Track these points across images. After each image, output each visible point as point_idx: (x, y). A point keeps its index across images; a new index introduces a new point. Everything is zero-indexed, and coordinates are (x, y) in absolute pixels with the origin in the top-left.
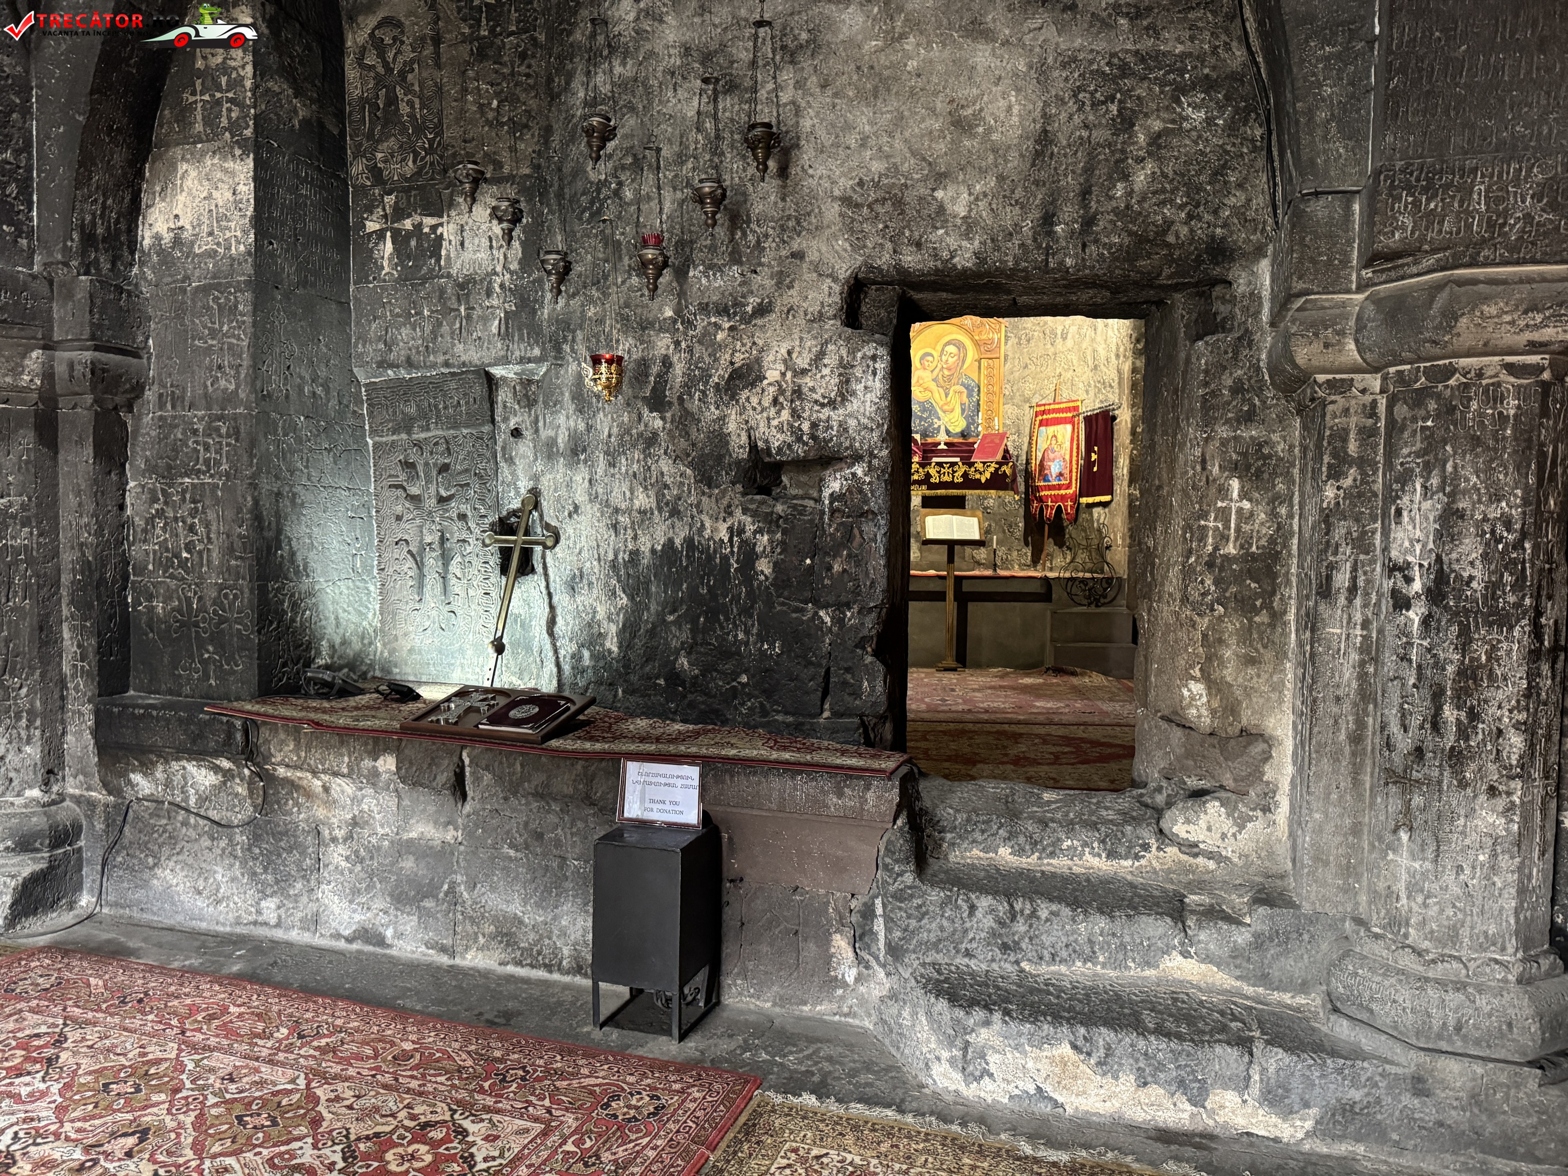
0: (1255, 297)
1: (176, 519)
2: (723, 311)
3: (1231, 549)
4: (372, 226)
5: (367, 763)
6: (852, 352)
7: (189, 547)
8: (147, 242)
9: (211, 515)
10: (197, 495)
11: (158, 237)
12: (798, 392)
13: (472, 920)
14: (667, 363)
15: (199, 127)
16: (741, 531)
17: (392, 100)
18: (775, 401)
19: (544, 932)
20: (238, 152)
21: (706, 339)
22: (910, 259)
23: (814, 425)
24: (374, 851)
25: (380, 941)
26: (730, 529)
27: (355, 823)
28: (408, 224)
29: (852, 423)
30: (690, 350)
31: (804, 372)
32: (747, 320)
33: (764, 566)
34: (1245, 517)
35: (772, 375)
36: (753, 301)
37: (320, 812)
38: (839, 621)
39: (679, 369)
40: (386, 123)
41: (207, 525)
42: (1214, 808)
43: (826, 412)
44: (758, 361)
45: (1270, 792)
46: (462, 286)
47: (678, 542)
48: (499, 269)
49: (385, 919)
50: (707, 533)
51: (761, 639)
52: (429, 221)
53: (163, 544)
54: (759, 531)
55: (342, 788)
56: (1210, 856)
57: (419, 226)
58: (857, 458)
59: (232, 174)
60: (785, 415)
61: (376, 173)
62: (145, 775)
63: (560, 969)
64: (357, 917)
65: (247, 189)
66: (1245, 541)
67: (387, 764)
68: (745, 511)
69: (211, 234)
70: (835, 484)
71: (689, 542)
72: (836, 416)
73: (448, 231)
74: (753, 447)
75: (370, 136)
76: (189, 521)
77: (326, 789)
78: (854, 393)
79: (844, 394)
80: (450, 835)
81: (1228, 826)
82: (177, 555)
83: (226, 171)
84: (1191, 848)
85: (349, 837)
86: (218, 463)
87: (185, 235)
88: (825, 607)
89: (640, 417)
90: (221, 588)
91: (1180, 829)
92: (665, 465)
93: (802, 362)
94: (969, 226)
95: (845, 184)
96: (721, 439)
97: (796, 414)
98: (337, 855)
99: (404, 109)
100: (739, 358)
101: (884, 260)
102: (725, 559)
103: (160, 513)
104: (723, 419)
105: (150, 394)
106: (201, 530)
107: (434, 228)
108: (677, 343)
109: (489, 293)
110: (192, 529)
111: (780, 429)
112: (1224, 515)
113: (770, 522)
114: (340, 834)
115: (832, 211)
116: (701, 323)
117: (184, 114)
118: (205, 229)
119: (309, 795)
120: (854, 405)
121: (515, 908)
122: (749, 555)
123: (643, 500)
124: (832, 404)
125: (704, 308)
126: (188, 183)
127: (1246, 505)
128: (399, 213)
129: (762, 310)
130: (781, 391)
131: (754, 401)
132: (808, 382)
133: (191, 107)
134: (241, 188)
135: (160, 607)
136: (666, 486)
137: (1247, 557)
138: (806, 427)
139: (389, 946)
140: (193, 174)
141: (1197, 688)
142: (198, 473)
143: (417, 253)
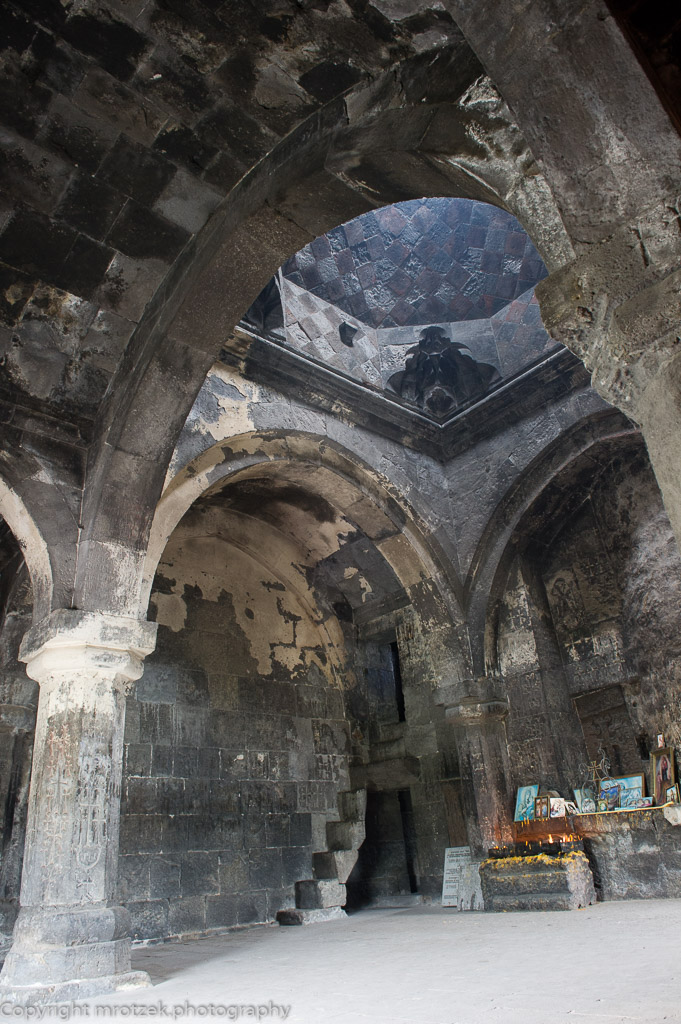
1: (526, 755)
4: (567, 645)
5: (618, 827)
9: (539, 751)
10: (533, 744)
13: (672, 881)
15: (513, 627)
17: (565, 603)
20: (528, 631)
24: (627, 861)
27: (617, 852)
28: (579, 642)
37: (604, 850)
40: (565, 610)
41: (538, 754)
46: (604, 658)
48: (616, 649)
49: (637, 887)
52: (586, 639)
53: (523, 765)
55: (610, 839)
57: (583, 641)
59: (527, 638)
61: (565, 627)
64: (627, 888)
65: (533, 642)
67: (625, 826)
69: (523, 658)
73: (594, 641)
75: (560, 616)
76: (531, 754)
80: (656, 849)
82: (529, 767)
83: (525, 638)
86: (538, 732)
87: (514, 660)
90: (548, 776)
98: (613, 865)
99: (570, 605)
103: (520, 754)
106: (536, 757)
107: (589, 641)
109: (614, 658)
110: (533, 757)
114: (613, 857)
117: (508, 624)
118: (521, 656)
119: (600, 844)
126: (512, 643)
128: (576, 639)
133: (510, 621)
134: (531, 641)
142: (531, 737)
143: (585, 650)
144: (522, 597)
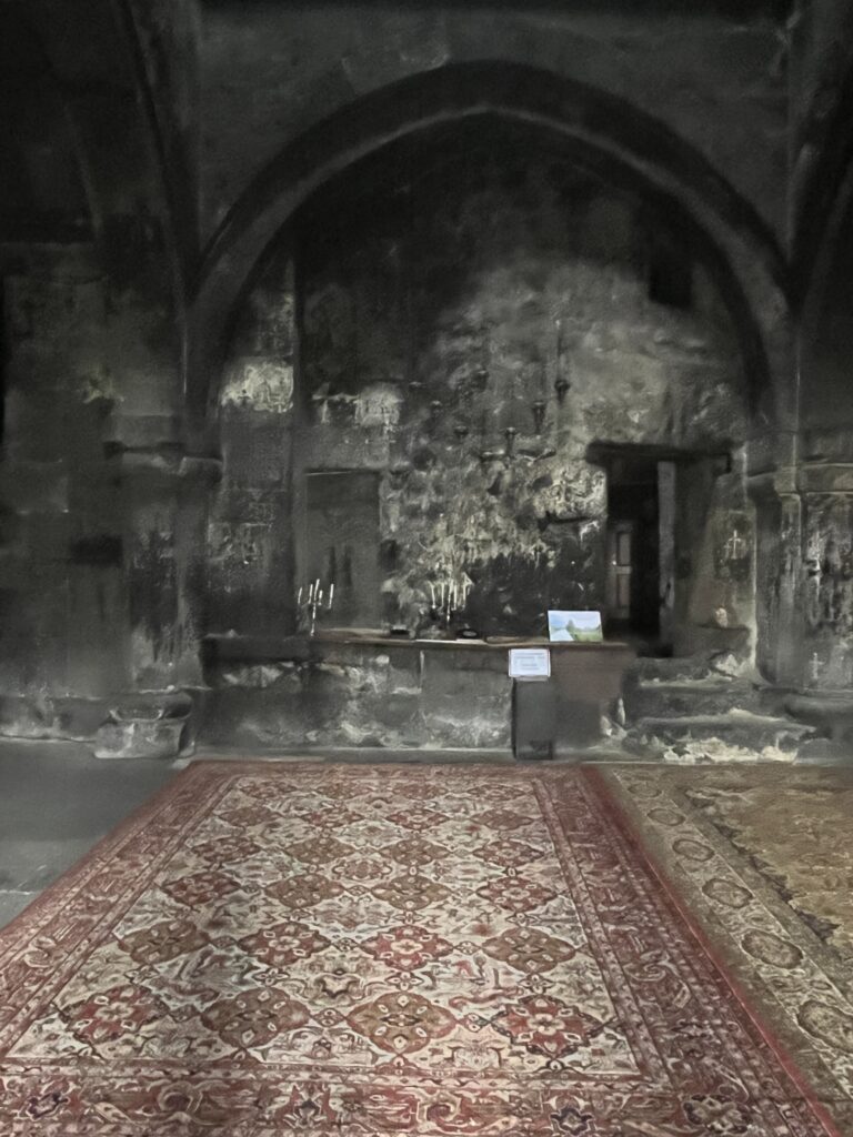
0: (741, 462)
1: (240, 544)
2: (532, 454)
3: (734, 557)
4: (318, 397)
5: (371, 660)
6: (591, 474)
7: (249, 559)
8: (224, 402)
9: (263, 542)
10: (255, 532)
11: (231, 401)
12: (568, 490)
13: (428, 729)
14: (500, 474)
15: (259, 348)
16: (541, 549)
18: (558, 494)
19: (465, 731)
20: (284, 363)
21: (523, 464)
22: (616, 439)
23: (576, 504)
24: (373, 702)
25: (378, 744)
26: (536, 550)
27: (363, 689)
28: (337, 398)
29: (592, 503)
30: (514, 470)
31: (570, 482)
32: (544, 457)
33: (551, 564)
34: (739, 544)
35: (556, 482)
36: (546, 451)
37: (343, 686)
38: (586, 587)
39: (507, 478)
41: (261, 548)
42: (731, 658)
43: (580, 499)
44: (549, 475)
45: (749, 650)
46: (366, 430)
47: (506, 555)
48: (387, 422)
49: (379, 733)
50: (523, 550)
51: (551, 596)
52: (348, 398)
53: (231, 557)
54: (551, 550)
55: (355, 672)
56: (729, 675)
57: (343, 399)
58: (594, 518)
59: (280, 373)
60: (563, 500)
61: (320, 371)
62: (235, 675)
63: (474, 747)
64: (365, 734)
65: (289, 382)
66: (739, 552)
67: (383, 660)
68: (543, 541)
69: (265, 401)
70: (584, 530)
71: (512, 554)
72: (586, 500)
73: (359, 402)
74: (547, 513)
76: (249, 545)
77: (347, 674)
78: (592, 492)
79: (589, 491)
80: (417, 691)
81: (735, 663)
82: (241, 563)
83: (276, 372)
84: (723, 673)
85: (359, 697)
86: (268, 516)
87: (248, 401)
88: (581, 582)
89: (483, 499)
91: (719, 666)
92: (498, 519)
93: (571, 477)
94: (639, 427)
95: (586, 405)
96: (529, 508)
97: (567, 499)
98: (353, 705)
100: (539, 475)
101: (604, 437)
102: (532, 563)
103: (229, 541)
104: (531, 500)
105: (225, 480)
106: (255, 549)
107: (352, 401)
108: (507, 467)
109: (381, 434)
110: (251, 549)
111: (560, 505)
112: (732, 543)
113: (553, 546)
114: (355, 694)
115: (581, 416)
116: (519, 457)
117: (250, 341)
118: (262, 398)
119: (337, 678)
120: (592, 496)
121: (451, 721)
122: (544, 559)
123: (483, 535)
124: (584, 496)
125: (522, 452)
126: (252, 375)
127: (739, 540)
128: (332, 392)
129: (551, 454)
130: (561, 489)
131: (548, 493)
132: (572, 485)
134: (286, 381)
135: (229, 590)
136: (498, 529)
137: (739, 560)
138: (572, 505)
139: (382, 746)
140: (255, 371)
141: (723, 611)
142: (255, 521)
143: (343, 413)
144: (287, 307)
